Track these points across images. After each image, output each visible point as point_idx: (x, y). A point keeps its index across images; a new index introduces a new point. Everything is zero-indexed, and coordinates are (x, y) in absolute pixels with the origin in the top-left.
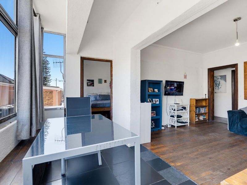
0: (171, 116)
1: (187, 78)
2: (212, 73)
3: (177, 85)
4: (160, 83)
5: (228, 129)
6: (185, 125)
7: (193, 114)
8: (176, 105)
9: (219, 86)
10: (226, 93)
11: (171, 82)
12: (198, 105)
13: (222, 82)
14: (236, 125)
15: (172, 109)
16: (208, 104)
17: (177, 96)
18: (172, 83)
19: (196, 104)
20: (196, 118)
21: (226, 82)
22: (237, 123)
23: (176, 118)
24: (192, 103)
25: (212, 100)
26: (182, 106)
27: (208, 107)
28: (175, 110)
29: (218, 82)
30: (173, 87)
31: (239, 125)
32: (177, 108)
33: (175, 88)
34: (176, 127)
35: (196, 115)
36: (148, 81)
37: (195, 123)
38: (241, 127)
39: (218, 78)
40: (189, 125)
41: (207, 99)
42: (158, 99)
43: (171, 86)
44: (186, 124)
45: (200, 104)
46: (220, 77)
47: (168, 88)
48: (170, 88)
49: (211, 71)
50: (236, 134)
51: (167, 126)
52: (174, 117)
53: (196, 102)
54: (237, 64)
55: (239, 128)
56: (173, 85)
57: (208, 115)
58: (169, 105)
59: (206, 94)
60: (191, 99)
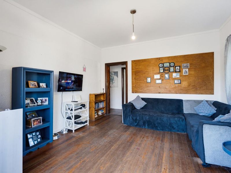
0: (67, 118)
1: (86, 71)
2: (108, 68)
3: (75, 78)
4: (49, 74)
5: (123, 122)
6: (84, 126)
7: (93, 111)
8: (73, 104)
9: (113, 81)
10: (118, 87)
11: (68, 74)
12: (97, 100)
13: (115, 77)
14: (129, 118)
15: (69, 109)
16: (105, 98)
17: (75, 92)
18: (68, 76)
19: (95, 99)
20: (96, 114)
21: (118, 77)
22: (129, 116)
23: (73, 120)
24: (91, 99)
25: (108, 94)
26: (81, 104)
27: (105, 101)
28: (72, 110)
29: (112, 78)
30: (70, 80)
31: (131, 118)
32: (75, 107)
33: (72, 81)
34: (74, 131)
35: (95, 111)
36: (25, 69)
37: (94, 120)
38: (133, 119)
39: (112, 74)
40: (88, 125)
41: (105, 94)
42: (47, 98)
43: (67, 80)
44: (86, 124)
45: (99, 99)
46: (113, 73)
47: (63, 81)
48: (66, 81)
49: (108, 66)
50: (128, 126)
51: (63, 132)
52: (71, 119)
53: (95, 97)
54: (127, 62)
55: (131, 120)
56: (70, 77)
57: (105, 109)
58: (65, 104)
59: (103, 89)
60: (90, 94)
